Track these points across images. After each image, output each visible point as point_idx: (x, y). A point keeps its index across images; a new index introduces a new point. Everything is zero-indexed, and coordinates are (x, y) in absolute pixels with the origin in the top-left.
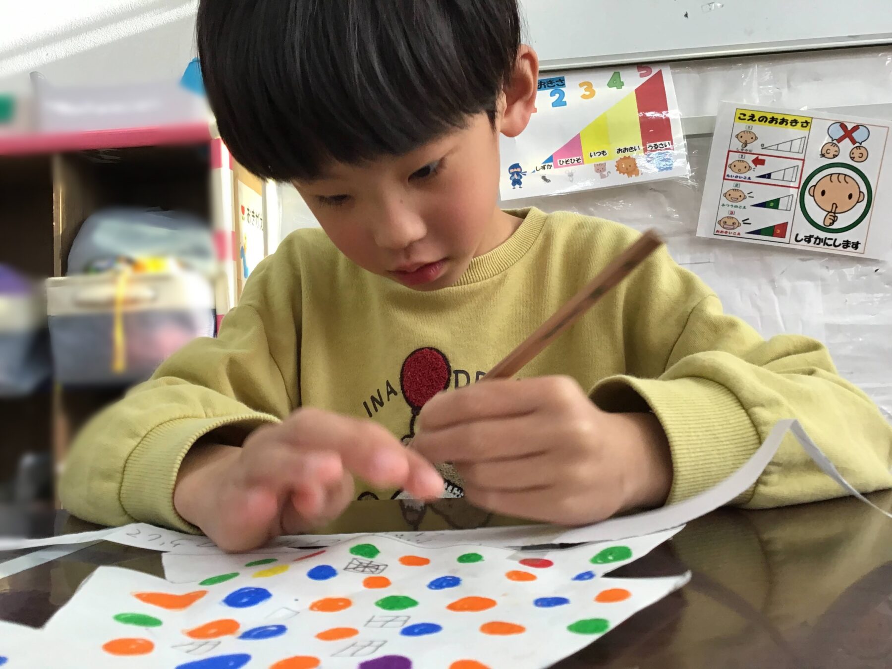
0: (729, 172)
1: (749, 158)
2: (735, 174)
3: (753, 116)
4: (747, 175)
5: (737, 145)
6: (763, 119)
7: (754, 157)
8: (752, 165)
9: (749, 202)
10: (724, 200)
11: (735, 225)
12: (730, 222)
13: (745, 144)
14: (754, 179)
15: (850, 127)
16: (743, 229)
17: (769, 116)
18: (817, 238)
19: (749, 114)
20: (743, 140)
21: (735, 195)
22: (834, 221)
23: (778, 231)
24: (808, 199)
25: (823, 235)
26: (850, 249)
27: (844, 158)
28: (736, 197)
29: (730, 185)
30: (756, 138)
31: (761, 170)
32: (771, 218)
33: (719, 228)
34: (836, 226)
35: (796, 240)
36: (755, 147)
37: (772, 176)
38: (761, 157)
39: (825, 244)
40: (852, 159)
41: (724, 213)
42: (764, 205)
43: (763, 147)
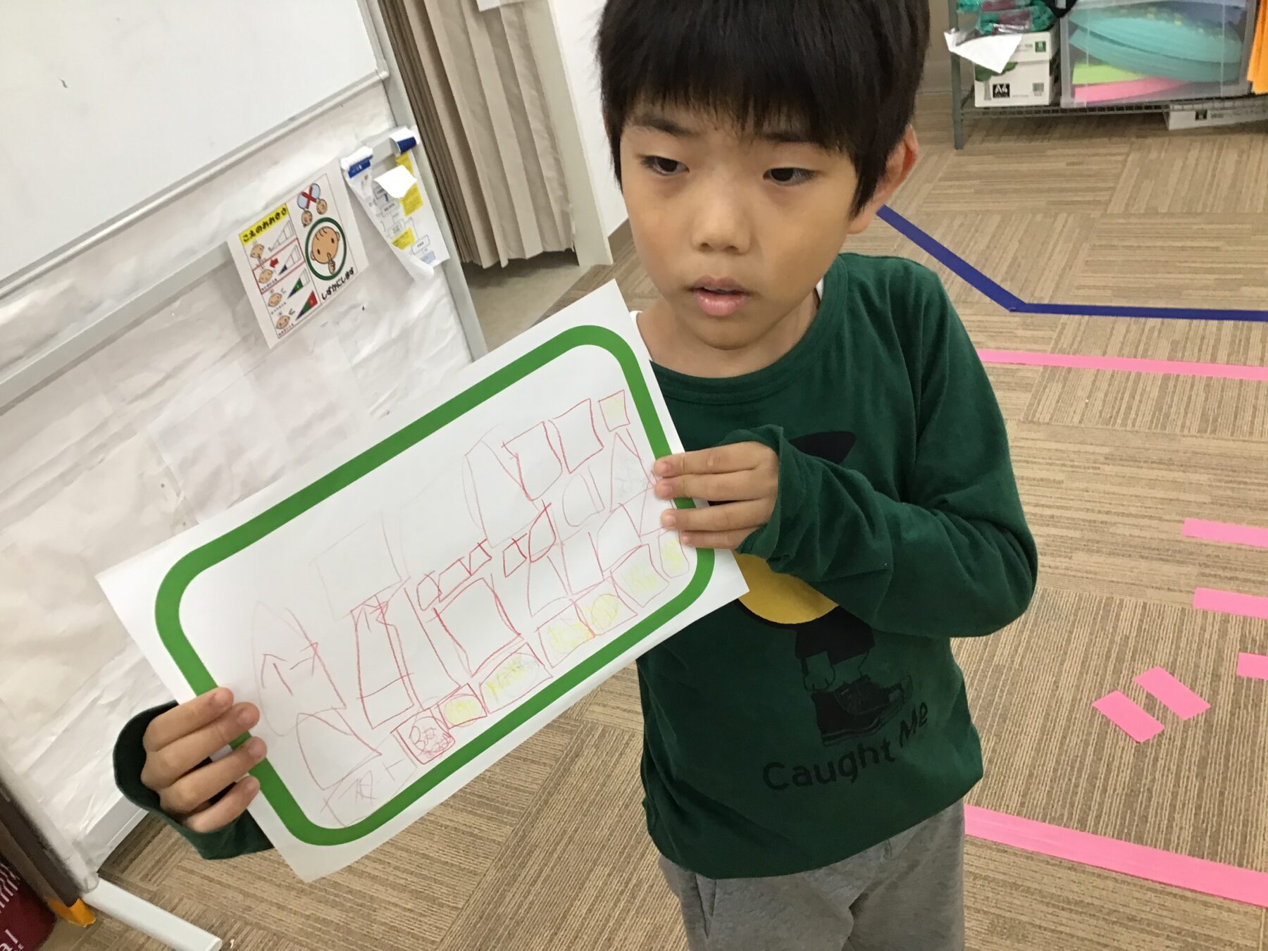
0: (262, 286)
1: (267, 265)
2: (265, 285)
3: (252, 232)
4: (273, 279)
5: (255, 262)
6: (259, 229)
7: (269, 262)
8: (271, 269)
9: (285, 297)
10: (271, 309)
11: (287, 320)
12: (282, 322)
13: (259, 257)
14: (278, 278)
15: (308, 192)
16: (293, 320)
17: (261, 224)
18: (333, 287)
19: (248, 233)
20: (257, 255)
21: (274, 299)
22: (334, 266)
23: (312, 301)
24: (314, 263)
25: (333, 282)
27: (317, 217)
29: (267, 295)
30: (263, 247)
31: (279, 267)
32: (303, 296)
33: (279, 331)
34: (337, 268)
35: (324, 298)
36: (266, 254)
37: (287, 266)
38: (273, 259)
39: (338, 286)
40: (321, 213)
41: (276, 318)
42: (294, 291)
43: (270, 250)
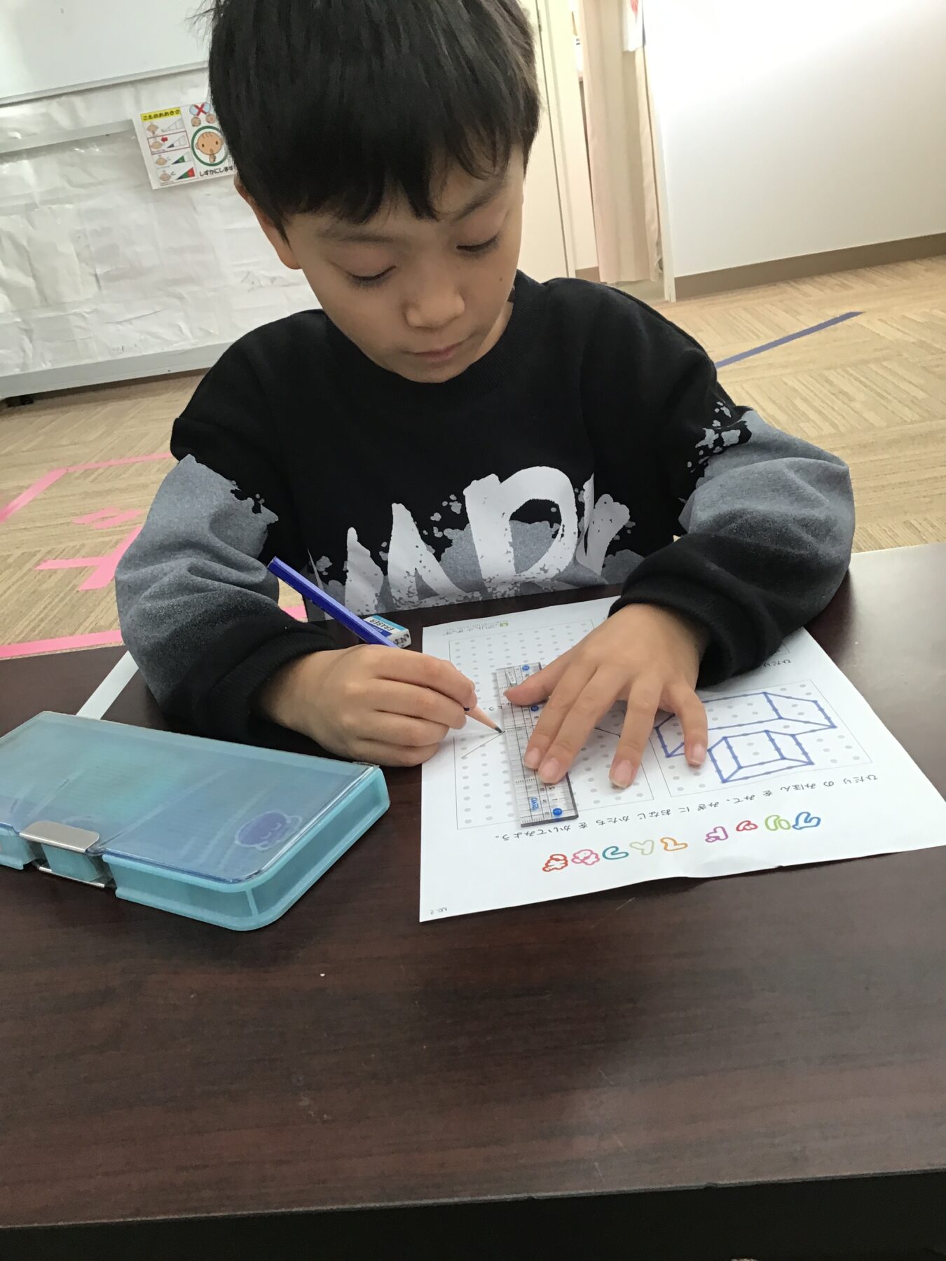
0: (153, 150)
1: (159, 139)
2: (156, 150)
3: (150, 116)
4: (162, 149)
5: (150, 134)
6: (156, 116)
7: (161, 138)
8: (162, 142)
9: (169, 163)
10: (158, 167)
11: (169, 177)
12: (165, 177)
13: (154, 133)
14: (166, 150)
15: (200, 106)
16: (174, 178)
17: (158, 114)
18: (211, 171)
19: (148, 115)
20: (152, 130)
22: (215, 159)
23: (191, 173)
24: (198, 152)
25: (212, 168)
26: (229, 171)
27: (204, 124)
28: (161, 162)
29: (156, 157)
30: (158, 127)
31: (168, 143)
32: (183, 168)
33: (162, 181)
34: (217, 161)
35: (201, 176)
36: (158, 132)
37: (175, 145)
38: (164, 137)
39: (216, 172)
40: (209, 122)
41: (160, 173)
42: (177, 162)
43: (163, 131)
